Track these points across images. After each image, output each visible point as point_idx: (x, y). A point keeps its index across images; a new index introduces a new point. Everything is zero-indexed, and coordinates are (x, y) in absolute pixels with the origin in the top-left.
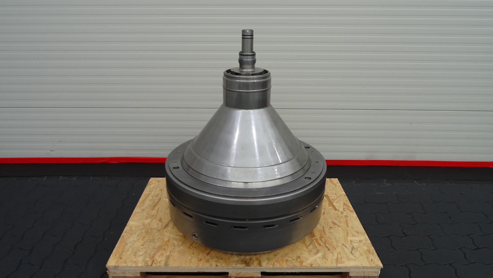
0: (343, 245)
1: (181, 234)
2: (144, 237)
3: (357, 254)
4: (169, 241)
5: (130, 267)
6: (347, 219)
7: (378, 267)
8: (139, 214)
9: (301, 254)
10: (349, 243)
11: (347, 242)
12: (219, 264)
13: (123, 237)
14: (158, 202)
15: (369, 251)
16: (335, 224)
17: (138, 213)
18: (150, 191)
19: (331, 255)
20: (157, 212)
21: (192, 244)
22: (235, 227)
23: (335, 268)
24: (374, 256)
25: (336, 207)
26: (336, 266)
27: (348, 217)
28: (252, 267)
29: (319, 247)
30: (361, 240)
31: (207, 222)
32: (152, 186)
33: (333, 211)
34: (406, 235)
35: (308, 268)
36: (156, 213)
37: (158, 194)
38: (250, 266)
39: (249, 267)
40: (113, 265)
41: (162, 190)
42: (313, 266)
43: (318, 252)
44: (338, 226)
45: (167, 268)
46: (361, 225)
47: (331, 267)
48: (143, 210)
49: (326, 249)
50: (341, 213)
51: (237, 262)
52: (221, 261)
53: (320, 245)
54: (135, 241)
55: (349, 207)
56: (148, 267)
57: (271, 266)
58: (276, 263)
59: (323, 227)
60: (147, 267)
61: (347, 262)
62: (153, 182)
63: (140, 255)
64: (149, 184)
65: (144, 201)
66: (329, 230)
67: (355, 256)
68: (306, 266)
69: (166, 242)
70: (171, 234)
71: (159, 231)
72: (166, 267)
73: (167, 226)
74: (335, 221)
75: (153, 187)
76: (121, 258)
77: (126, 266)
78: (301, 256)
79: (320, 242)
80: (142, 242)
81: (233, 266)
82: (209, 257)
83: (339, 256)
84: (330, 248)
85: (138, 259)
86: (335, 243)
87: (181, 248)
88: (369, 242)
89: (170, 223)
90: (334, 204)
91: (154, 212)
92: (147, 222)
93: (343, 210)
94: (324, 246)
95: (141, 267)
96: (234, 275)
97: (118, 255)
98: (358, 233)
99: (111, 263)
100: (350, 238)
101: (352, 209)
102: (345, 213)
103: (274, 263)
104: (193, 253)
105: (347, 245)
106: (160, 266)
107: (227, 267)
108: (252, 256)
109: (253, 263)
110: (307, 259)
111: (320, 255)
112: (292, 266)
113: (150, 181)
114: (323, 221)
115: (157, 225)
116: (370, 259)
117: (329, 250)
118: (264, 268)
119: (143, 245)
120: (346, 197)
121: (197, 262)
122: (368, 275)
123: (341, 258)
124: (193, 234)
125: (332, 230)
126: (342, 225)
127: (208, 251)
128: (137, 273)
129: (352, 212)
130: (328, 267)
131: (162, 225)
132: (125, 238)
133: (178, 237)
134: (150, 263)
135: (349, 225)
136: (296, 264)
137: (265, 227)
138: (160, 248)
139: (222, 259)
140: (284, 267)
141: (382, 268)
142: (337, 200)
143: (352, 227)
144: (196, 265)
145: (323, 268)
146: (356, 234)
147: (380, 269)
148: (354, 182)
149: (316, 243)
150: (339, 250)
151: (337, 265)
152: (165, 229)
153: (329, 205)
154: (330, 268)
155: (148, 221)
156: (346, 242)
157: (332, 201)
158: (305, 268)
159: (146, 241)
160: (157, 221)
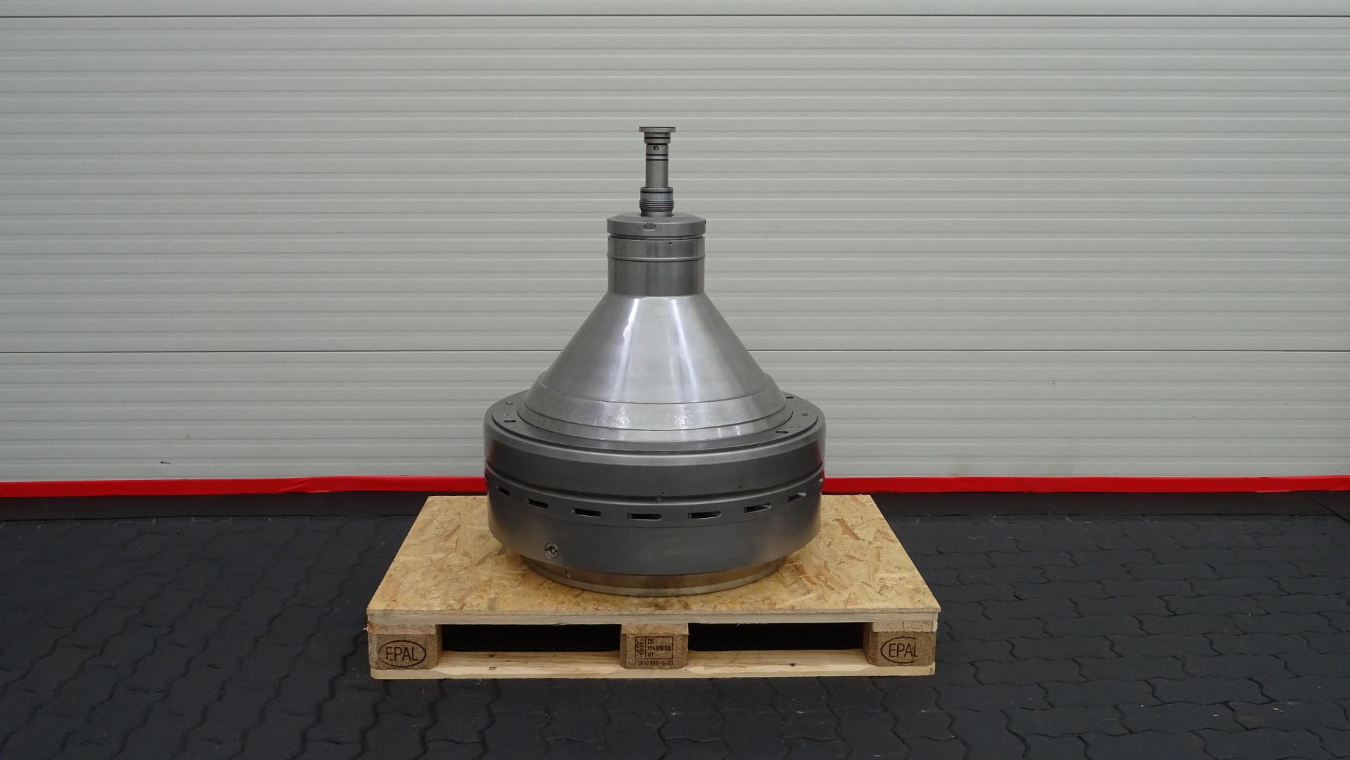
0: (864, 583)
1: (517, 572)
2: (436, 576)
3: (891, 594)
4: (491, 580)
5: (415, 612)
6: (879, 552)
7: (930, 611)
8: (416, 547)
9: (773, 595)
10: (877, 581)
11: (874, 580)
12: (599, 608)
13: (391, 575)
14: (454, 532)
15: (917, 591)
16: (854, 558)
17: (414, 545)
18: (433, 516)
19: (836, 595)
20: (456, 544)
21: (541, 585)
22: (636, 516)
23: (842, 613)
24: (926, 596)
25: (858, 535)
26: (844, 607)
27: (882, 547)
28: (670, 611)
29: (813, 586)
30: (904, 578)
31: (578, 511)
32: (435, 508)
33: (851, 541)
34: (1020, 599)
35: (787, 612)
36: (454, 546)
37: (453, 520)
38: (665, 609)
39: (662, 612)
40: (382, 608)
41: (459, 514)
42: (797, 608)
43: (809, 592)
44: (858, 560)
45: (494, 615)
46: (909, 559)
47: (835, 610)
48: (424, 542)
49: (826, 588)
50: (868, 543)
51: (639, 605)
52: (605, 604)
53: (814, 584)
54: (418, 581)
55: (886, 534)
56: (453, 612)
57: (710, 610)
58: (719, 606)
59: (825, 562)
60: (451, 612)
61: (867, 604)
62: (436, 502)
63: (435, 598)
64: (428, 505)
65: (422, 530)
66: (838, 565)
67: (886, 597)
68: (780, 609)
69: (486, 581)
70: (493, 571)
71: (466, 568)
72: (492, 612)
73: (481, 562)
74: (853, 554)
75: (439, 510)
76: (395, 601)
77: (408, 611)
78: (772, 597)
79: (816, 580)
80: (434, 582)
81: (631, 611)
82: (579, 599)
83: (852, 596)
84: (834, 587)
85: (430, 602)
86: (846, 581)
87: (519, 589)
88: (921, 578)
89: (489, 558)
90: (855, 531)
91: (451, 544)
92: (435, 557)
93: (874, 539)
94: (824, 585)
95: (439, 612)
96: (633, 632)
97: (387, 598)
98: (899, 568)
99: (376, 605)
100: (879, 575)
101: (894, 536)
102: (877, 544)
103: (715, 607)
104: (546, 596)
105: (871, 583)
106: (479, 610)
107: (618, 611)
108: (668, 598)
109: (672, 606)
110: (784, 601)
111: (812, 595)
112: (752, 609)
113: (428, 500)
114: (826, 554)
115: (460, 561)
116: (917, 599)
117: (833, 589)
118: (695, 613)
119: (435, 586)
120: (885, 521)
121: (555, 606)
122: (911, 630)
123: (857, 599)
124: (547, 547)
125: (843, 566)
126: (868, 558)
127: (577, 593)
128: (430, 626)
129: (893, 541)
130: (827, 610)
131: (471, 562)
132: (394, 576)
133: (510, 576)
134: (457, 607)
135: (882, 559)
136: (761, 607)
137: (696, 515)
138: (472, 589)
139: (607, 601)
140: (736, 611)
141: (940, 611)
142: (862, 526)
143: (888, 562)
144: (554, 609)
145: (817, 613)
146: (894, 570)
147: (936, 616)
148: (918, 521)
149: (807, 583)
150: (853, 589)
151: (846, 606)
152: (480, 567)
153: (844, 533)
154: (831, 612)
155: (442, 555)
156: (871, 579)
157: (851, 528)
158: (778, 612)
159: (441, 580)
160: (460, 556)
